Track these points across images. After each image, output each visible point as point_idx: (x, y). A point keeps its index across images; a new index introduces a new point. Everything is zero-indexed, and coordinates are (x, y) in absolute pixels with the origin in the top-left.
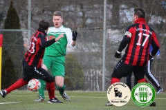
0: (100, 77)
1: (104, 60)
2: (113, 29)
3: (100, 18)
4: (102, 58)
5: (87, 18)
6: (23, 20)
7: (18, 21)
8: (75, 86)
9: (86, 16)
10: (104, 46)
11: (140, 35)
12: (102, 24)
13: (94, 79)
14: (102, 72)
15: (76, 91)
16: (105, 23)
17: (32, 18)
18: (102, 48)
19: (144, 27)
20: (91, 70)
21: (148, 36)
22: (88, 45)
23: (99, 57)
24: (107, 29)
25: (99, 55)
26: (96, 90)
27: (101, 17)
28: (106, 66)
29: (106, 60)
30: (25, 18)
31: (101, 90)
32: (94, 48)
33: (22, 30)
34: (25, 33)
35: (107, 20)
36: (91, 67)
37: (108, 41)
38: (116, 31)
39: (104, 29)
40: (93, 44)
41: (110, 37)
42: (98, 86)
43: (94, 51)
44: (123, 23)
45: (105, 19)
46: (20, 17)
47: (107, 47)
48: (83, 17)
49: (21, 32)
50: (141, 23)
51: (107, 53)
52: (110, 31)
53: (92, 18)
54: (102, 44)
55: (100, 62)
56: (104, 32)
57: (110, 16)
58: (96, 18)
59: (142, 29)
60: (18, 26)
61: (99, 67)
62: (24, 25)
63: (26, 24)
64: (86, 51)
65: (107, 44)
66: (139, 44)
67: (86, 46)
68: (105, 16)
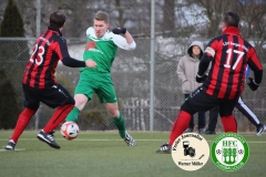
0: (147, 110)
1: (152, 83)
2: (165, 36)
3: (145, 21)
4: (149, 80)
5: (125, 21)
6: (28, 23)
7: (22, 26)
8: (108, 124)
9: (124, 16)
10: (152, 62)
11: (229, 51)
12: (149, 29)
13: (137, 112)
14: (149, 102)
15: (111, 132)
16: (153, 27)
17: (42, 21)
18: (148, 65)
19: (236, 41)
20: (133, 99)
21: (242, 54)
22: (127, 60)
23: (144, 79)
24: (156, 36)
25: (144, 76)
26: (141, 129)
27: (147, 18)
28: (156, 93)
29: (155, 84)
30: (31, 20)
31: (148, 129)
32: (137, 65)
33: (27, 38)
34: (32, 43)
35: (157, 22)
36: (132, 95)
37: (157, 54)
38: (170, 39)
39: (153, 36)
40: (135, 58)
41: (162, 49)
42: (143, 123)
43: (137, 70)
44: (180, 27)
45: (153, 22)
46: (24, 18)
47: (157, 64)
48: (120, 19)
49: (26, 42)
50: (232, 34)
51: (156, 73)
52: (160, 40)
53: (133, 20)
54: (149, 59)
55: (146, 86)
56: (152, 42)
57: (161, 16)
58: (140, 20)
59: (232, 44)
60: (21, 33)
61: (145, 94)
62: (30, 31)
63: (34, 29)
64: (125, 70)
65: (156, 59)
66: (227, 66)
67: (125, 63)
68: (153, 17)
